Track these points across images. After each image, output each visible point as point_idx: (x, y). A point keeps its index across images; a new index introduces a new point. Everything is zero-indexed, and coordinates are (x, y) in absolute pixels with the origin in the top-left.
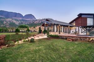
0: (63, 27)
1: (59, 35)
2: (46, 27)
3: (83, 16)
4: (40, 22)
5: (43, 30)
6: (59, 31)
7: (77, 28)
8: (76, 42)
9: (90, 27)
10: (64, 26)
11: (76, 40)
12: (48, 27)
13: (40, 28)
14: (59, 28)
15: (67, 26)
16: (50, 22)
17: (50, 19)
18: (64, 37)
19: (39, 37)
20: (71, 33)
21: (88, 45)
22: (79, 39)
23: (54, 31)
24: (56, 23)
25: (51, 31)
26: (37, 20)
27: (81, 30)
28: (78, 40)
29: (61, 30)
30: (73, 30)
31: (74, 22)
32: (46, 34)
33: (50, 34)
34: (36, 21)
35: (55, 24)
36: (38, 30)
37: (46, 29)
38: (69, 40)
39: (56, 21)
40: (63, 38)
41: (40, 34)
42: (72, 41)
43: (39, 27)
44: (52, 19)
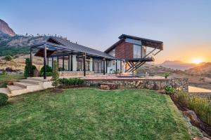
0: (91, 60)
1: (83, 78)
2: (50, 59)
3: (127, 40)
4: (28, 42)
5: (39, 67)
6: (84, 70)
7: (119, 62)
8: (117, 91)
9: (137, 61)
10: (94, 58)
11: (116, 88)
12: (55, 59)
13: (29, 62)
14: (83, 63)
15: (101, 58)
16: (61, 46)
17: (61, 38)
18: (95, 82)
19: (26, 87)
20: (108, 72)
22: (121, 84)
23: (72, 70)
24: (76, 50)
25: (63, 69)
26: (17, 37)
27: (125, 67)
28: (119, 85)
29: (88, 66)
30: (111, 68)
33: (61, 77)
34: (16, 41)
35: (72, 53)
36: (22, 68)
37: (50, 65)
38: (104, 88)
39: (76, 45)
40: (92, 86)
41: (29, 79)
42: (111, 89)
43: (27, 59)
44: (65, 40)
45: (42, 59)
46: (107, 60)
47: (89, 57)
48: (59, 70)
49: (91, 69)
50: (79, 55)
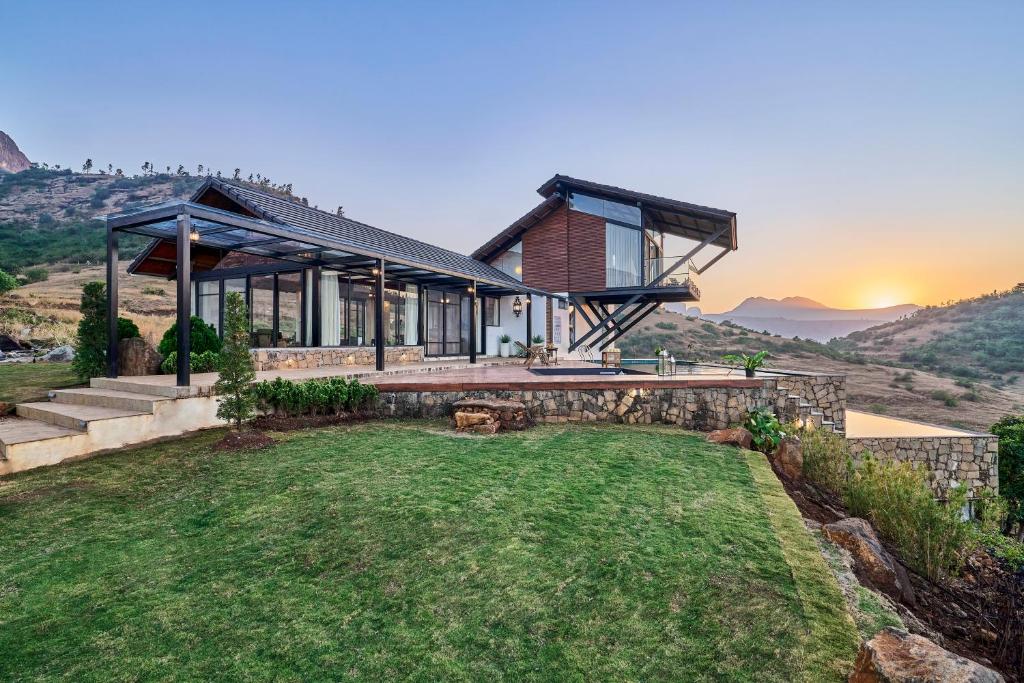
0: (411, 294)
1: (371, 377)
2: (210, 288)
3: (579, 204)
7: (539, 302)
8: (532, 439)
9: (620, 297)
10: (427, 283)
11: (530, 419)
12: (236, 288)
14: (370, 309)
16: (263, 225)
17: (263, 187)
19: (83, 428)
20: (491, 350)
21: (614, 448)
22: (552, 405)
23: (317, 342)
25: (275, 338)
27: (566, 325)
28: (542, 410)
30: (504, 331)
31: (518, 248)
32: (211, 379)
33: (262, 377)
35: (319, 261)
37: (210, 317)
38: (471, 427)
39: (338, 221)
40: (414, 415)
41: (100, 386)
42: (501, 429)
44: (286, 194)
45: (170, 288)
46: (486, 292)
47: (400, 278)
48: (256, 340)
49: (411, 337)
50: (353, 270)
